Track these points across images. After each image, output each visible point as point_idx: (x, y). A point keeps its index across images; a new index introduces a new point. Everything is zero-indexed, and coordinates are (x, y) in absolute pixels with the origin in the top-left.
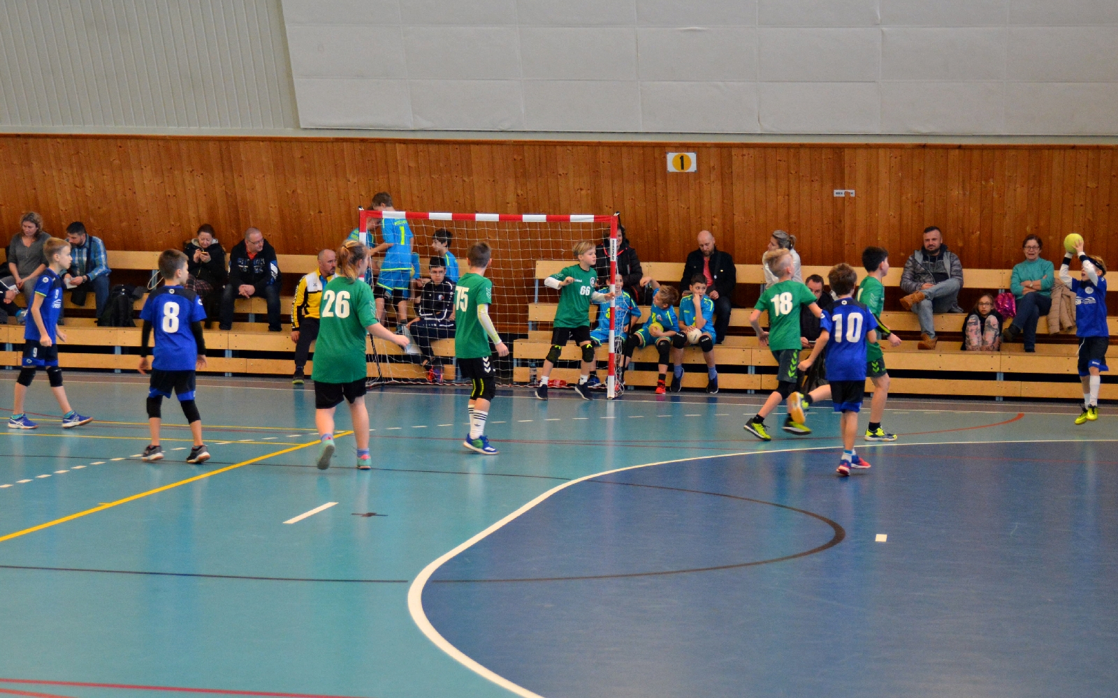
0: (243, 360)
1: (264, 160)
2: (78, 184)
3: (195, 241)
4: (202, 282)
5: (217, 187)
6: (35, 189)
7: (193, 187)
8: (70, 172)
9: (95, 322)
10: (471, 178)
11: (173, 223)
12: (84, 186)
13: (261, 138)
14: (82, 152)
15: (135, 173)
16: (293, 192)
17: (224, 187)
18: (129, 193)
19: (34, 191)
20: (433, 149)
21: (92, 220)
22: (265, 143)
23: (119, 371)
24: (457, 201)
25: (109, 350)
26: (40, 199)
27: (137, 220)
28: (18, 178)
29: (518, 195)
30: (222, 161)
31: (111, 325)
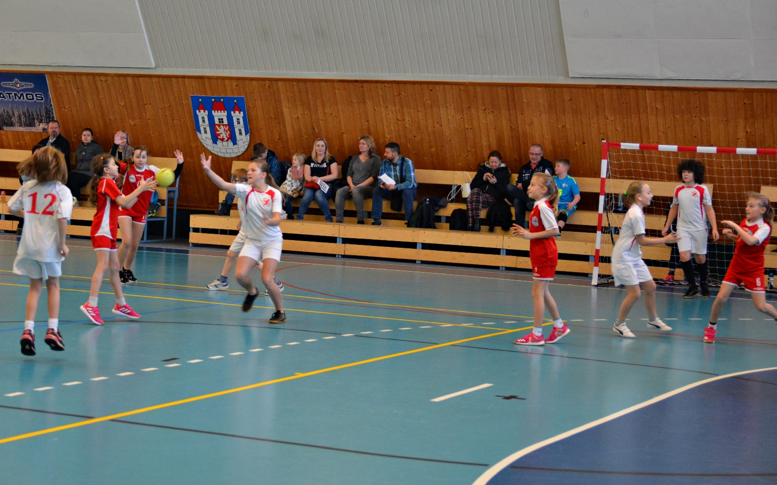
0: (515, 257)
1: (541, 101)
2: (399, 118)
3: (487, 163)
4: (487, 195)
5: (504, 122)
6: (368, 121)
7: (486, 122)
8: (394, 109)
9: (406, 224)
10: (708, 118)
11: (470, 149)
12: (404, 120)
13: (539, 84)
14: (403, 94)
15: (442, 111)
16: (563, 126)
17: (509, 122)
18: (437, 126)
19: (367, 123)
20: (676, 94)
21: (409, 145)
22: (541, 88)
23: (420, 262)
24: (695, 137)
25: (413, 245)
26: (372, 129)
27: (443, 146)
28: (356, 112)
29: (747, 132)
30: (508, 102)
31: (416, 227)
